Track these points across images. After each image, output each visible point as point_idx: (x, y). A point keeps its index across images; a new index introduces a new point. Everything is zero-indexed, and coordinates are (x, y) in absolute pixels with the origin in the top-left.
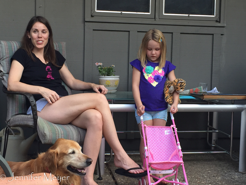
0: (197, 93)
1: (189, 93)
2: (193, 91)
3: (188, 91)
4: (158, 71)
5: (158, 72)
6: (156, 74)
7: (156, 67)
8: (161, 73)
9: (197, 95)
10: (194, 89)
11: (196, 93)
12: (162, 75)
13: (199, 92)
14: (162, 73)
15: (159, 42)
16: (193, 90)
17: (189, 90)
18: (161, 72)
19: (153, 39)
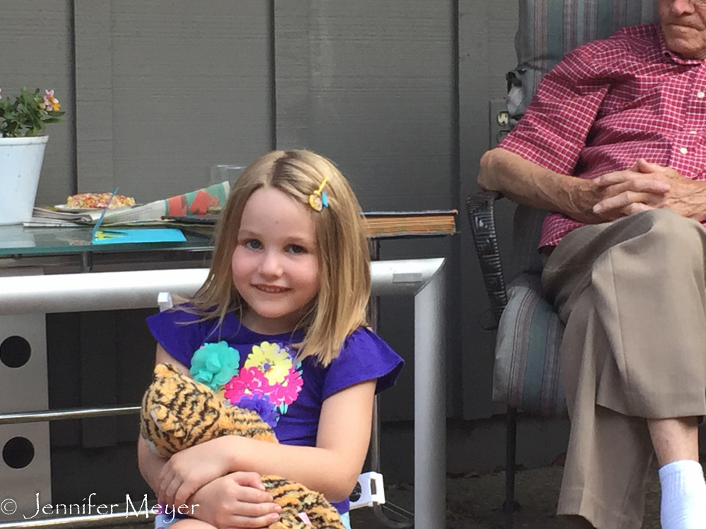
0: (205, 214)
1: (163, 218)
2: (183, 206)
3: (158, 207)
4: (267, 375)
5: (265, 381)
6: (247, 391)
7: (255, 348)
8: (277, 385)
9: (201, 223)
10: (190, 196)
11: (197, 213)
12: (283, 399)
13: (212, 208)
14: (285, 385)
15: (308, 205)
16: (184, 202)
17: (163, 201)
18: (281, 380)
19: (276, 185)
